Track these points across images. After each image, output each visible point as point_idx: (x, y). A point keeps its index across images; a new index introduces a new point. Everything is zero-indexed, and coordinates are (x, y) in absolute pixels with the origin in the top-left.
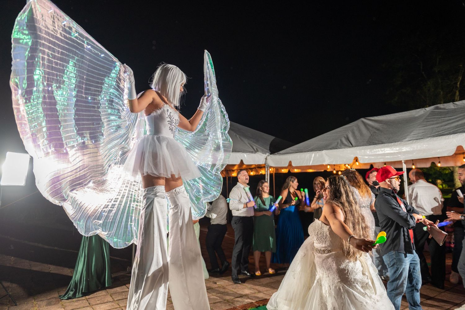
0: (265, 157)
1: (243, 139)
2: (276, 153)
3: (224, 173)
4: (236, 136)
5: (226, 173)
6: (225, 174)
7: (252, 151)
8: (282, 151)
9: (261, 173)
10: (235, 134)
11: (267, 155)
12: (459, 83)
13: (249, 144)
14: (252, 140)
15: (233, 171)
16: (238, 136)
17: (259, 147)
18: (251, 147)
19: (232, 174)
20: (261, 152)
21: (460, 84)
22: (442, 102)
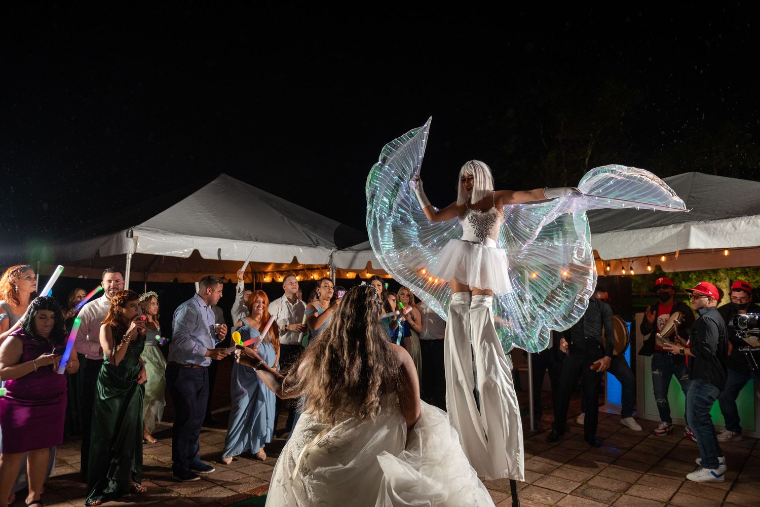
0: (330, 254)
1: (293, 222)
2: (347, 249)
3: (250, 276)
4: (283, 218)
5: (253, 276)
6: (251, 278)
7: (310, 243)
8: (356, 246)
9: (312, 277)
10: (281, 215)
11: (333, 250)
12: (587, 160)
13: (304, 231)
14: (306, 227)
15: (266, 273)
16: (285, 218)
17: (320, 238)
18: (306, 237)
19: (263, 279)
20: (323, 246)
21: (589, 161)
22: (565, 185)
